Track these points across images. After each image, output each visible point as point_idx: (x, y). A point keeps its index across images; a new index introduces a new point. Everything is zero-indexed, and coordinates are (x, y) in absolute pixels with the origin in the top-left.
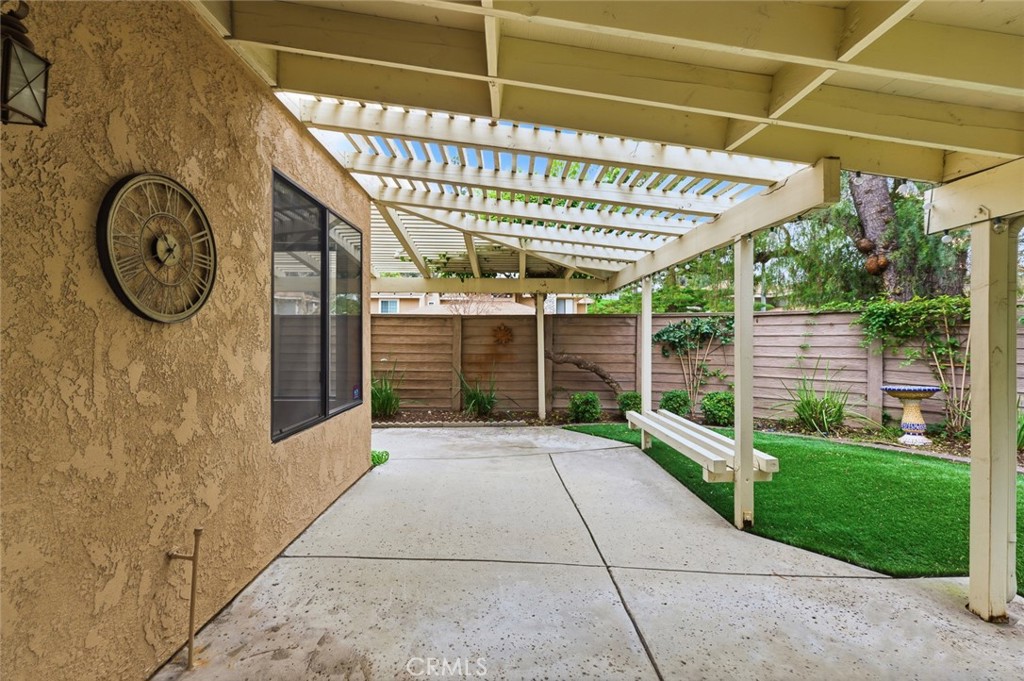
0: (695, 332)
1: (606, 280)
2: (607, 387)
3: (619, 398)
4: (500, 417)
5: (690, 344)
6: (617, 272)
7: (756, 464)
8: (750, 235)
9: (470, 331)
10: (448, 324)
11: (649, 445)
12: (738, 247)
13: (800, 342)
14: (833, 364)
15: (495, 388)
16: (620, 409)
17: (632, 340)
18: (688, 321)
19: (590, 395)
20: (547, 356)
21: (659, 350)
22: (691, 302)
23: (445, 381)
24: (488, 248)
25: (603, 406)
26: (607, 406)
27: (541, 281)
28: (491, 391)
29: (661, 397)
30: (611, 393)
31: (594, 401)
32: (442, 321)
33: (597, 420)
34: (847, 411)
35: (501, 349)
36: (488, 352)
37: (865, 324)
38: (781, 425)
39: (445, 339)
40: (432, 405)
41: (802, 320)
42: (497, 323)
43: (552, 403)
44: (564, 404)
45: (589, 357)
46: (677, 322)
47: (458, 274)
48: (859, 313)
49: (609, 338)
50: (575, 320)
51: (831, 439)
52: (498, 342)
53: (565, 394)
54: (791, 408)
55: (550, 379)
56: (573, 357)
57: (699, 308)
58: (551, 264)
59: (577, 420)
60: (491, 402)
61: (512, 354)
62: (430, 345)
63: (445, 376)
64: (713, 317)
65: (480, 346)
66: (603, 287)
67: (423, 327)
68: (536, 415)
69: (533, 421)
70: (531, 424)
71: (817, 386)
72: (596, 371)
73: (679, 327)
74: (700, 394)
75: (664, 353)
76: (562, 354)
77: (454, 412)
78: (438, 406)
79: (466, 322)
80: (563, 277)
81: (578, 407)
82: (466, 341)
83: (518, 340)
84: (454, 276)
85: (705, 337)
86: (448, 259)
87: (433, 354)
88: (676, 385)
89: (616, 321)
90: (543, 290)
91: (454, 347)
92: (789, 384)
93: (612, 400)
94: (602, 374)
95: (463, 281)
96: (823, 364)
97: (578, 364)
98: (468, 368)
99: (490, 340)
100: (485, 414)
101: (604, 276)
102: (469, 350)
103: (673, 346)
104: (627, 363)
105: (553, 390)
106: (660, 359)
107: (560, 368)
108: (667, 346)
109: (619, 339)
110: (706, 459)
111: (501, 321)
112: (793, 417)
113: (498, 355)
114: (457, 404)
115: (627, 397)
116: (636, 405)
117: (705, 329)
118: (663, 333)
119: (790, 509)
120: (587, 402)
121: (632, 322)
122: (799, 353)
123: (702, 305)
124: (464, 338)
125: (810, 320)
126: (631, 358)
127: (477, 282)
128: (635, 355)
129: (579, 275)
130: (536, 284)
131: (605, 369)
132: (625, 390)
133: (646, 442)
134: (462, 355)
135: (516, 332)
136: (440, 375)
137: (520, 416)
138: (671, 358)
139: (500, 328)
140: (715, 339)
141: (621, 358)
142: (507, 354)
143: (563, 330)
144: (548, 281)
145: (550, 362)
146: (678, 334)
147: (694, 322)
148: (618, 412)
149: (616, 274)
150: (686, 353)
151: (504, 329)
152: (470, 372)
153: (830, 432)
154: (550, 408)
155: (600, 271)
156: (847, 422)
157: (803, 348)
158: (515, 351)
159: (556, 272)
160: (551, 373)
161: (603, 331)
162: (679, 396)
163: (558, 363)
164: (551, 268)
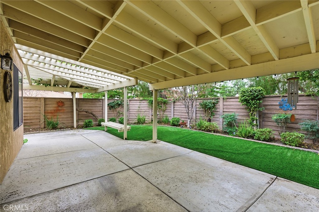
0: (117, 104)
1: (95, 90)
2: (95, 118)
3: (98, 120)
4: (61, 128)
5: (116, 106)
6: (98, 88)
7: (127, 128)
8: (126, 87)
9: (47, 103)
10: (38, 100)
11: (107, 130)
12: (124, 88)
13: (138, 106)
14: (144, 110)
15: (58, 120)
16: (99, 123)
17: (102, 105)
18: (116, 101)
19: (90, 120)
20: (77, 110)
21: (109, 107)
22: (117, 95)
23: (37, 119)
24: (58, 79)
25: (94, 123)
26: (95, 123)
27: (75, 89)
28: (57, 121)
29: (109, 119)
30: (96, 119)
31: (91, 121)
32: (36, 99)
33: (92, 126)
34: (146, 119)
35: (60, 108)
36: (55, 109)
37: (149, 102)
38: (135, 123)
39: (37, 105)
40: (31, 127)
41: (139, 101)
42: (59, 100)
43: (78, 123)
44: (82, 123)
45: (89, 110)
46: (113, 101)
47: (43, 84)
48: (148, 100)
49: (95, 105)
50: (85, 100)
51: (143, 125)
52: (59, 106)
53: (82, 120)
54: (136, 120)
55: (77, 116)
56: (85, 110)
57: (119, 97)
58: (78, 84)
59: (86, 127)
60: (57, 124)
61: (64, 110)
62: (30, 107)
63: (38, 117)
64: (121, 100)
65: (52, 107)
66: (94, 92)
67: (27, 101)
68: (73, 127)
69: (72, 128)
70: (72, 129)
71: (141, 115)
72: (92, 114)
73: (113, 102)
74: (118, 118)
75: (110, 109)
76: (81, 109)
77: (42, 129)
78: (34, 127)
79: (46, 100)
80: (82, 88)
81: (87, 123)
82: (46, 106)
83: (66, 106)
84: (42, 85)
85: (119, 105)
86: (41, 80)
87: (31, 110)
88: (113, 116)
89: (97, 101)
90: (75, 91)
91: (41, 108)
92: (136, 115)
93: (96, 121)
94: (94, 114)
95: (46, 87)
96: (142, 110)
97: (86, 112)
98: (47, 114)
99: (56, 105)
100: (55, 128)
101: (94, 89)
102: (47, 109)
103: (112, 107)
104: (100, 111)
105: (78, 119)
106: (109, 110)
107: (80, 113)
108: (111, 107)
109: (98, 105)
110: (119, 128)
111: (60, 100)
112: (137, 122)
113: (59, 110)
114: (43, 126)
115: (100, 120)
116: (104, 121)
117: (119, 103)
118: (110, 104)
119: (133, 136)
120: (89, 122)
121: (101, 101)
122: (138, 108)
123: (119, 96)
124: (45, 105)
125: (140, 101)
126: (101, 110)
127: (52, 88)
128: (102, 109)
129: (87, 88)
130: (73, 89)
131: (94, 113)
132: (100, 118)
133: (106, 129)
134: (44, 110)
135: (65, 103)
136: (35, 117)
137: (67, 127)
138: (112, 110)
139: (59, 102)
140: (122, 105)
141: (99, 110)
142: (62, 110)
143: (81, 103)
144: (77, 89)
145: (77, 111)
146: (113, 104)
147: (117, 101)
148: (98, 124)
149: (98, 89)
150: (115, 109)
151: (61, 102)
152: (47, 116)
153: (143, 124)
154: (77, 125)
155: (93, 87)
156: (146, 122)
157: (139, 107)
158: (65, 109)
159: (80, 86)
160: (78, 115)
161: (93, 103)
162: (113, 119)
163: (80, 112)
164: (78, 85)
